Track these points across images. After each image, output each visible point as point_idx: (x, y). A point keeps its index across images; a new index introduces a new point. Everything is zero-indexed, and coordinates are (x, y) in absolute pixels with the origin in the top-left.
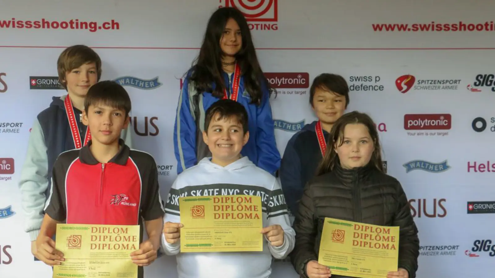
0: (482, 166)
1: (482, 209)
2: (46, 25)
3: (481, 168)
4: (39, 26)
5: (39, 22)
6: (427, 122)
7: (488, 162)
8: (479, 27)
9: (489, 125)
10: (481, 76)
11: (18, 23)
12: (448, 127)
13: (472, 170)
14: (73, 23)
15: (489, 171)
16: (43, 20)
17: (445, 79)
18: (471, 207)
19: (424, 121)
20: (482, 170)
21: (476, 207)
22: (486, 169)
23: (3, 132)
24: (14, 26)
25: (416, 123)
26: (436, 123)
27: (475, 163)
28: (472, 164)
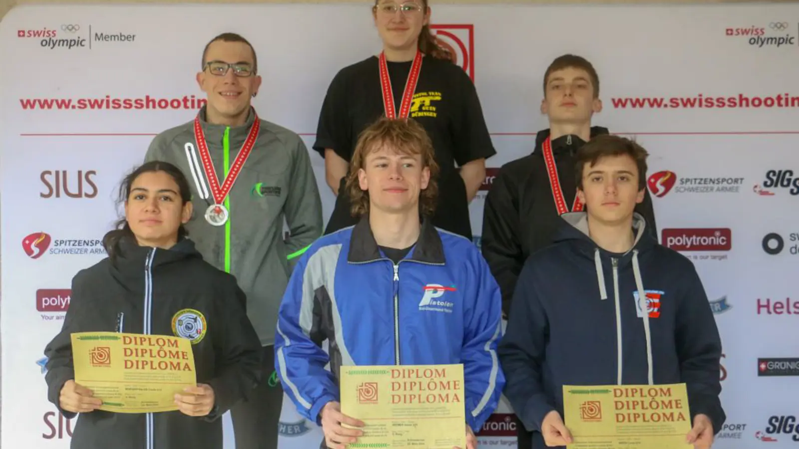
0: (778, 305)
1: (780, 369)
2: (151, 104)
3: (777, 308)
4: (142, 106)
5: (141, 100)
6: (696, 240)
7: (788, 300)
8: (768, 102)
9: (788, 244)
10: (774, 172)
11: (114, 102)
12: (727, 247)
13: (764, 310)
14: (188, 100)
15: (789, 312)
16: (147, 97)
17: (721, 177)
18: (763, 366)
19: (691, 239)
20: (778, 310)
21: (771, 367)
22: (785, 310)
23: (91, 252)
24: (108, 107)
25: (679, 241)
26: (708, 241)
27: (768, 301)
28: (764, 302)
